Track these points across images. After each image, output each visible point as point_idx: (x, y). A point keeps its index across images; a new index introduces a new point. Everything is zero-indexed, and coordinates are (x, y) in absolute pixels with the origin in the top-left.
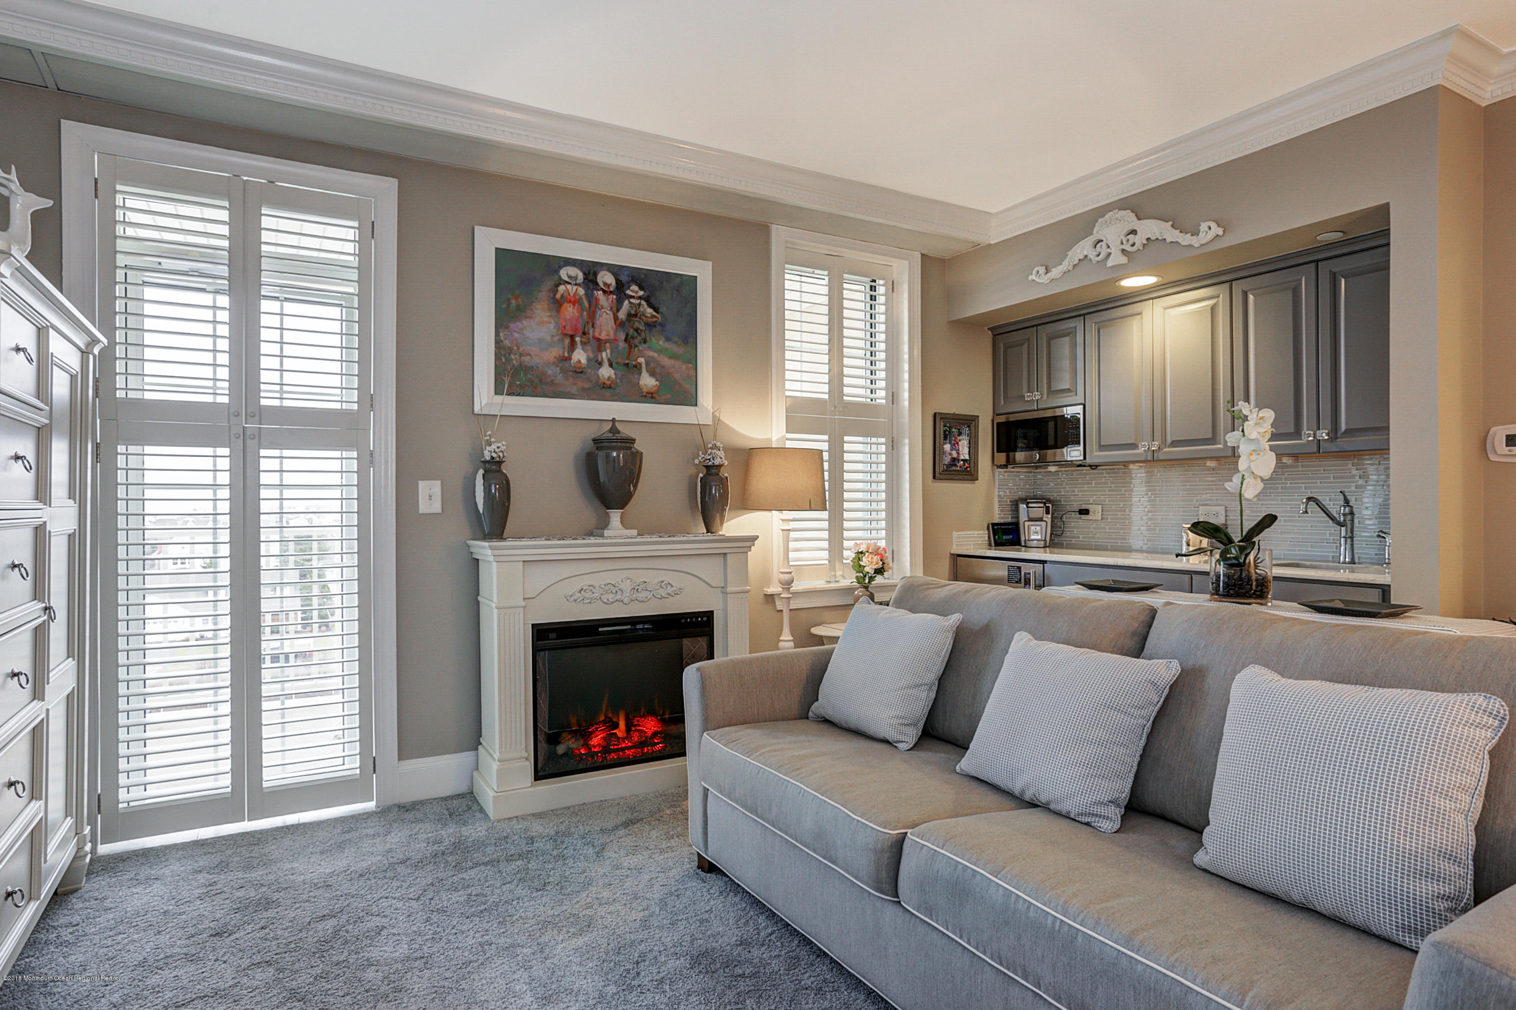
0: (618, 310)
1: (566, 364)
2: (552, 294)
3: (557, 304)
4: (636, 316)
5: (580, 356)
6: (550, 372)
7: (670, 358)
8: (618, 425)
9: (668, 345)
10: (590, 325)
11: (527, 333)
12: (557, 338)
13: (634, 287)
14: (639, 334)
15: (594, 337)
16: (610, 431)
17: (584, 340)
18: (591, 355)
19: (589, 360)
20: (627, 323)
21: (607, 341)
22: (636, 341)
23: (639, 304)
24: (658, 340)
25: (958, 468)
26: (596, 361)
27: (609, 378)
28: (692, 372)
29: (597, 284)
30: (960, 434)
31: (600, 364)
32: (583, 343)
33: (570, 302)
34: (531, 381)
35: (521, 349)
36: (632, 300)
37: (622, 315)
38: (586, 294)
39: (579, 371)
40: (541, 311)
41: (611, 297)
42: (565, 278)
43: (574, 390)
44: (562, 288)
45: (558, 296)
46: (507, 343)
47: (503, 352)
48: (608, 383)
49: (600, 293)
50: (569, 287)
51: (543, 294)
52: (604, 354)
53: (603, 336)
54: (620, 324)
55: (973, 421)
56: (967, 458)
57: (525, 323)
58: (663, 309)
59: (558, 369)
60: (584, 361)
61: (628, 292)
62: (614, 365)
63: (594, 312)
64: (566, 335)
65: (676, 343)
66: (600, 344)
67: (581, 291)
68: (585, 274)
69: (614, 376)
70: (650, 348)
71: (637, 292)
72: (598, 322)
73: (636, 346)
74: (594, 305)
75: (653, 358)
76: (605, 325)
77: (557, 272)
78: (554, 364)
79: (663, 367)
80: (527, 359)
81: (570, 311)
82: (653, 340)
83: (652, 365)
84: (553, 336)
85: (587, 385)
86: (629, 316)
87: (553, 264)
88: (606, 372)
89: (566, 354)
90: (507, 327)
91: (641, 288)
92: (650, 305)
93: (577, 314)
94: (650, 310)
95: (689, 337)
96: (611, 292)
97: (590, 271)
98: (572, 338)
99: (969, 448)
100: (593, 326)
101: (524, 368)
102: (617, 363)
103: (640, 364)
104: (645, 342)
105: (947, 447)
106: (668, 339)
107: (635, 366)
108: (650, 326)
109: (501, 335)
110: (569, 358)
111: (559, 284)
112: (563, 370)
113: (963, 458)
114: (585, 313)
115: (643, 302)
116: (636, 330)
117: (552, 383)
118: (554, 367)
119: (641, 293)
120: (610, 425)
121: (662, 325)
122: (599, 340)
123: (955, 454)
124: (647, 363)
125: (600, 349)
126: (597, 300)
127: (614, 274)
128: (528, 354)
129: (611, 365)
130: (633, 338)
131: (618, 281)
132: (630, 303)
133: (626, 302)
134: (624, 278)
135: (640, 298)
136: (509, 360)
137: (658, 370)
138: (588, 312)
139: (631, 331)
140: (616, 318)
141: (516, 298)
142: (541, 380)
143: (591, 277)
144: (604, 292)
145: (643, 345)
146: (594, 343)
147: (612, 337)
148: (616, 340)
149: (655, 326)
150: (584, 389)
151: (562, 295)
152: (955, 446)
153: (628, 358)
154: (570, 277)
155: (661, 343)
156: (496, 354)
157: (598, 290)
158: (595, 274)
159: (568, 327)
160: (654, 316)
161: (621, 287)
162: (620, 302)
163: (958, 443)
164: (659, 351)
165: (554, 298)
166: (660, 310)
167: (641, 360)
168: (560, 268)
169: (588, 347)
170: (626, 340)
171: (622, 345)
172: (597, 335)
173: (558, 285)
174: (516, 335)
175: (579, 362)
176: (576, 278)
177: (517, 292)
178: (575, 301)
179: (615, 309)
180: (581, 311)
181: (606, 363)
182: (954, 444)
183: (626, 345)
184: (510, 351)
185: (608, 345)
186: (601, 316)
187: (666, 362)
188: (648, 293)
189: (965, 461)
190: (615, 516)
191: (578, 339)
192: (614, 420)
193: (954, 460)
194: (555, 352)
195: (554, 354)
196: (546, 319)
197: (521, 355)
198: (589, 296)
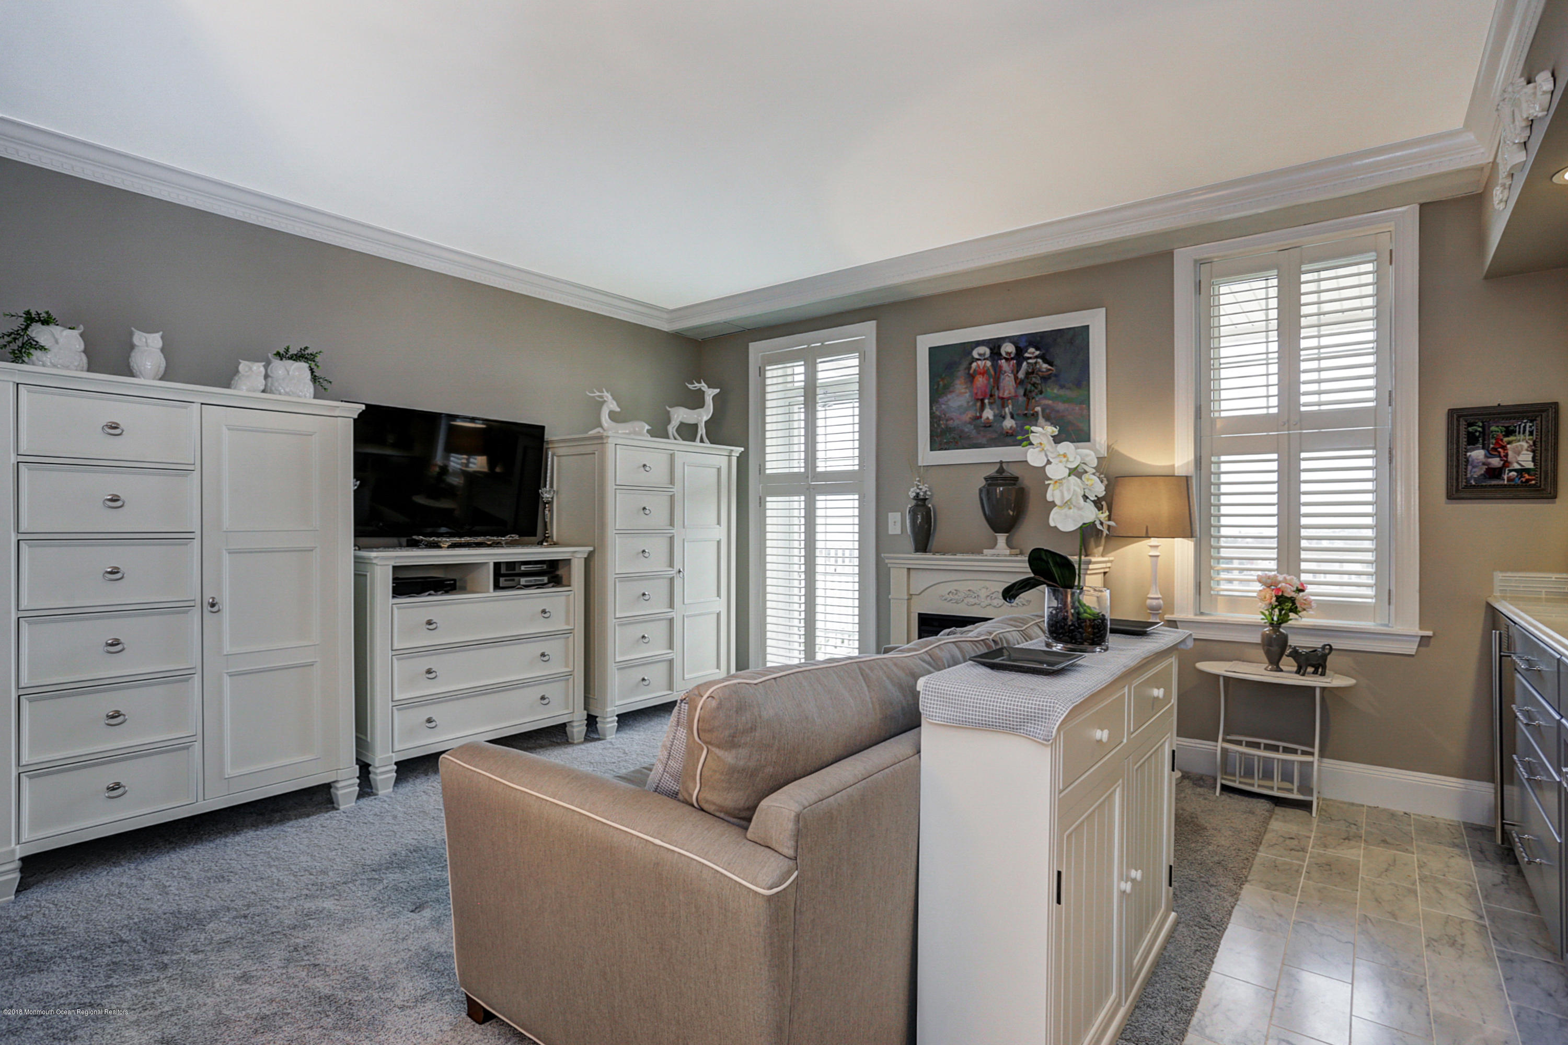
0: (1018, 372)
1: (978, 421)
2: (967, 371)
3: (971, 378)
4: (1033, 373)
5: (988, 414)
6: (966, 430)
7: (1064, 402)
8: (1004, 466)
9: (1062, 392)
10: (996, 388)
11: (951, 404)
12: (971, 403)
13: (1032, 350)
14: (1036, 388)
15: (999, 397)
16: (997, 472)
17: (991, 401)
18: (997, 412)
19: (995, 416)
20: (1026, 381)
21: (1009, 398)
22: (1033, 394)
23: (1036, 363)
24: (1052, 389)
25: (1506, 482)
26: (1001, 416)
27: (1011, 427)
28: (1085, 412)
29: (1001, 354)
30: (1509, 432)
31: (1004, 417)
32: (990, 404)
33: (980, 374)
34: (954, 438)
35: (947, 415)
36: (1030, 361)
37: (1021, 375)
38: (992, 365)
39: (988, 425)
40: (960, 386)
41: (1012, 362)
42: (976, 356)
43: (984, 441)
44: (974, 365)
45: (971, 371)
46: (938, 413)
47: (935, 420)
48: (1010, 431)
49: (1003, 361)
50: (979, 362)
51: (961, 372)
52: (1007, 410)
53: (1006, 395)
54: (1019, 383)
55: (1543, 411)
56: (1530, 465)
57: (949, 396)
58: (1057, 362)
59: (972, 427)
60: (991, 417)
61: (1027, 355)
62: (1015, 416)
63: (999, 378)
64: (978, 399)
65: (1070, 388)
66: (1003, 402)
67: (989, 363)
68: (991, 349)
69: (1015, 426)
70: (1045, 398)
71: (1033, 353)
72: (1002, 385)
73: (1033, 398)
74: (998, 371)
75: (1048, 405)
76: (1008, 385)
77: (970, 353)
78: (970, 423)
79: (1058, 411)
80: (950, 423)
81: (980, 381)
82: (1049, 390)
83: (1048, 411)
84: (968, 402)
85: (994, 436)
86: (1028, 374)
87: (966, 349)
88: (1009, 423)
89: (978, 414)
90: (937, 402)
91: (1037, 349)
92: (1046, 361)
93: (985, 382)
94: (1045, 366)
95: (1082, 380)
96: (1012, 359)
97: (995, 346)
98: (982, 401)
99: (1533, 451)
100: (998, 389)
101: (949, 430)
102: (1018, 415)
103: (1037, 412)
104: (1041, 392)
105: (1478, 454)
106: (1062, 387)
107: (1033, 415)
108: (1045, 379)
109: (934, 408)
110: (981, 417)
111: (973, 362)
112: (976, 427)
113: (1517, 466)
114: (992, 380)
115: (1039, 360)
116: (1034, 385)
117: (969, 438)
118: (969, 426)
119: (1037, 353)
120: (998, 466)
121: (1056, 376)
122: (1002, 398)
123: (1496, 462)
124: (1043, 410)
125: (1003, 406)
126: (1001, 367)
127: (1014, 343)
128: (952, 419)
129: (1012, 417)
130: (1030, 392)
131: (1018, 348)
132: (1028, 363)
133: (1025, 364)
134: (1022, 344)
135: (1036, 357)
136: (939, 425)
137: (1053, 415)
138: (994, 378)
139: (1029, 387)
140: (1016, 378)
141: (943, 379)
142: (960, 437)
143: (995, 351)
144: (1006, 359)
145: (1040, 396)
146: (999, 402)
147: (1013, 394)
148: (1016, 396)
149: (1050, 378)
150: (992, 439)
151: (975, 370)
152: (1498, 449)
153: (1027, 409)
154: (980, 355)
155: (1055, 391)
156: (931, 422)
157: (1001, 359)
158: (999, 347)
159: (979, 393)
160: (1050, 370)
161: (1020, 352)
162: (1019, 365)
163: (1504, 448)
164: (1055, 398)
165: (969, 374)
166: (1055, 363)
167: (1038, 409)
168: (973, 349)
169: (994, 406)
170: (1025, 395)
171: (1022, 399)
172: (1001, 395)
173: (971, 364)
174: (943, 406)
175: (988, 418)
176: (984, 354)
177: (943, 376)
178: (984, 372)
179: (1015, 371)
180: (988, 380)
181: (1008, 416)
182: (1495, 449)
183: (1025, 399)
184: (940, 418)
185: (1010, 401)
186: (1004, 379)
187: (1061, 406)
188: (1044, 351)
189: (1521, 471)
190: (1002, 538)
191: (986, 401)
192: (1001, 462)
193: (1493, 473)
194: (970, 414)
195: (969, 416)
196: (963, 391)
197: (947, 420)
198: (995, 366)
